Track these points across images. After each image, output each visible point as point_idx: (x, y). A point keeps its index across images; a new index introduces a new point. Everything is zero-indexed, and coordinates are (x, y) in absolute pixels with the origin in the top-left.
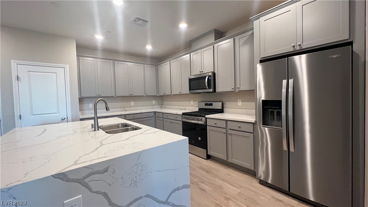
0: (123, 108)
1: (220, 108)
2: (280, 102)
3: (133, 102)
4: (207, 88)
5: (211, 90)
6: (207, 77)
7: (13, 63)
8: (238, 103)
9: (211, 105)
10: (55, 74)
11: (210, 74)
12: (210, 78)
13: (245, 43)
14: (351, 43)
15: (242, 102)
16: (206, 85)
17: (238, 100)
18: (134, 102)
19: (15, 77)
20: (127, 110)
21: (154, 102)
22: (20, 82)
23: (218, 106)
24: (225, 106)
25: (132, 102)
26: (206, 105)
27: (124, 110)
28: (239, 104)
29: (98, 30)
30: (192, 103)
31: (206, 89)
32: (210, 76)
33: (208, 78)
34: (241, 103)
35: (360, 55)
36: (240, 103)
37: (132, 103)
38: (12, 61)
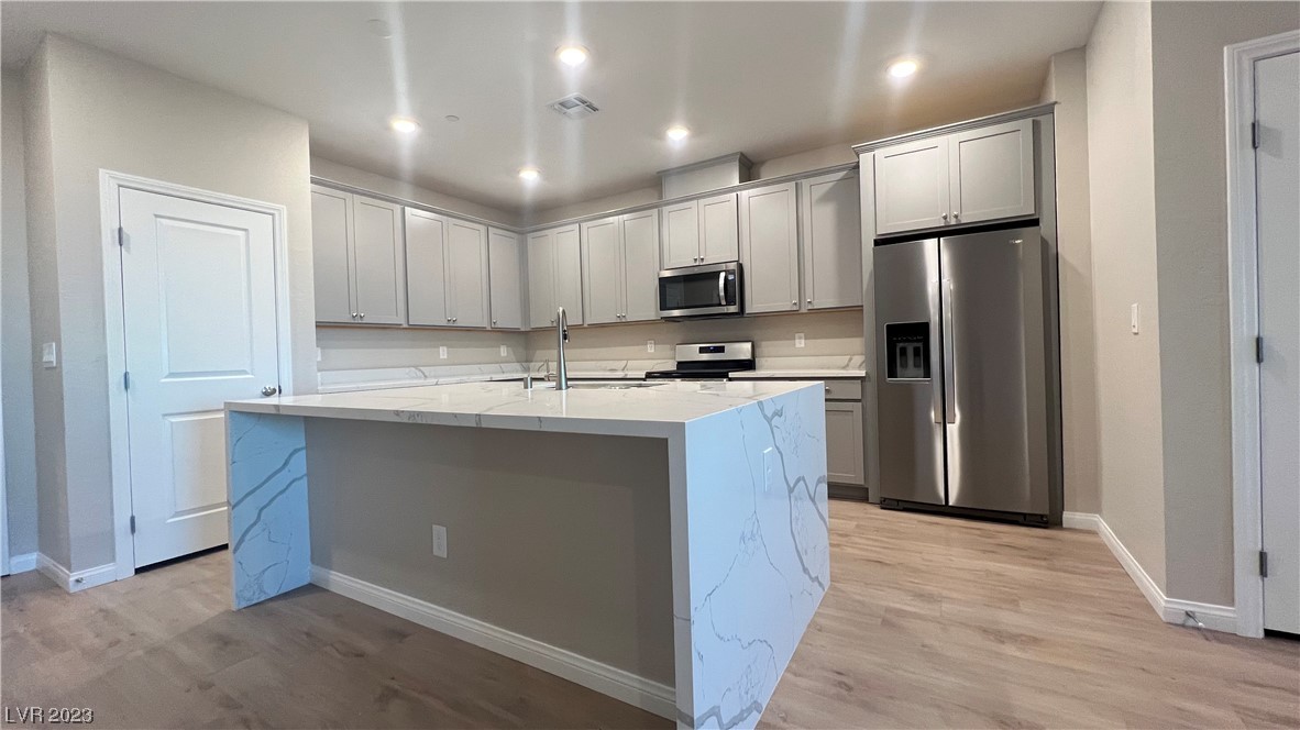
0: (416, 367)
1: (747, 356)
2: (925, 327)
3: (445, 349)
4: (724, 302)
5: (733, 309)
6: (722, 275)
7: (107, 180)
8: (797, 341)
9: (721, 350)
10: (243, 232)
11: (733, 266)
12: (731, 277)
13: (825, 198)
14: (1035, 222)
15: (806, 339)
16: (722, 294)
17: (797, 335)
18: (448, 347)
19: (113, 231)
20: (427, 374)
21: (504, 351)
22: (128, 250)
23: (743, 351)
24: (757, 351)
25: (441, 348)
26: (702, 350)
27: (419, 374)
28: (798, 345)
29: (403, 102)
30: (651, 349)
31: (720, 305)
32: (732, 272)
33: (726, 278)
34: (803, 341)
35: (1050, 242)
36: (800, 343)
37: (443, 352)
38: (101, 170)
